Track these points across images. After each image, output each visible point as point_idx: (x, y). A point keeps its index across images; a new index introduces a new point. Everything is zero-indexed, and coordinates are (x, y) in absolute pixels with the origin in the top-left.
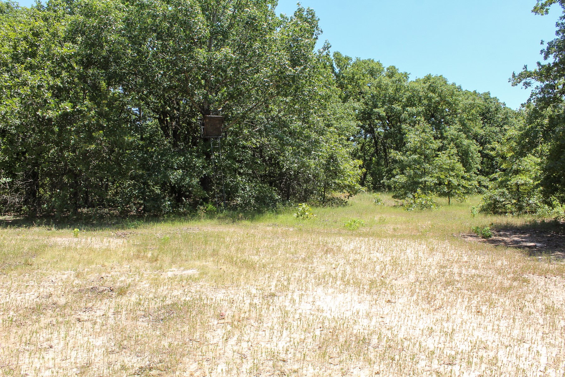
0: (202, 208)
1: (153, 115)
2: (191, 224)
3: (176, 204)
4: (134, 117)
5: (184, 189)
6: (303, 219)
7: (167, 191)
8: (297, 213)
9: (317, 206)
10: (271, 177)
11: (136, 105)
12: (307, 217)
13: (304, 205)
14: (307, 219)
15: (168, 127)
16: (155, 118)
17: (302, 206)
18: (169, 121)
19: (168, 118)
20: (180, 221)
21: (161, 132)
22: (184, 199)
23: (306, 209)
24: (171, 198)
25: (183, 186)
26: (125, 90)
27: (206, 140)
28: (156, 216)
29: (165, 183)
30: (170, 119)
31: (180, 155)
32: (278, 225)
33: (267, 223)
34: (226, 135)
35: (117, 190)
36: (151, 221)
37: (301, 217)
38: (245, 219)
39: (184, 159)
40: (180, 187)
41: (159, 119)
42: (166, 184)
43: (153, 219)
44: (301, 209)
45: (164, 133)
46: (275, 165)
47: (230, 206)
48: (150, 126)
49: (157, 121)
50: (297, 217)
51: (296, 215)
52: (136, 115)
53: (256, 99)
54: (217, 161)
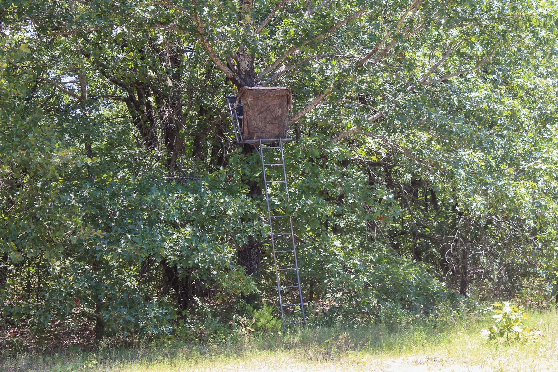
0: (243, 320)
1: (115, 91)
2: (219, 364)
3: (179, 313)
4: (66, 99)
5: (196, 275)
6: (508, 343)
7: (154, 280)
8: (491, 329)
9: (541, 309)
10: (414, 235)
11: (73, 70)
12: (518, 338)
13: (508, 306)
14: (518, 344)
15: (152, 121)
16: (119, 98)
17: (501, 309)
18: (154, 104)
19: (151, 99)
20: (188, 356)
21: (134, 133)
22: (196, 299)
23: (513, 317)
24: (165, 299)
25: (196, 266)
26: (41, 30)
27: (248, 149)
28: (128, 345)
29: (149, 261)
30: (157, 100)
31: (187, 190)
32: (441, 361)
33: (412, 357)
34: (298, 133)
35: (29, 284)
36: (116, 359)
37: (501, 340)
38: (356, 346)
39: (196, 199)
40: (189, 270)
41: (129, 100)
42: (152, 262)
43: (121, 355)
44: (498, 317)
45: (144, 135)
46: (427, 206)
47: (317, 314)
48: (108, 119)
49: (123, 106)
50: (492, 337)
51: (486, 333)
52: (71, 92)
53: (372, 37)
54: (277, 202)
